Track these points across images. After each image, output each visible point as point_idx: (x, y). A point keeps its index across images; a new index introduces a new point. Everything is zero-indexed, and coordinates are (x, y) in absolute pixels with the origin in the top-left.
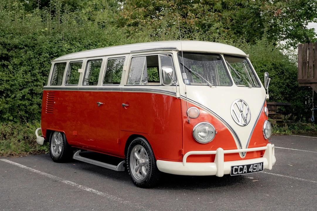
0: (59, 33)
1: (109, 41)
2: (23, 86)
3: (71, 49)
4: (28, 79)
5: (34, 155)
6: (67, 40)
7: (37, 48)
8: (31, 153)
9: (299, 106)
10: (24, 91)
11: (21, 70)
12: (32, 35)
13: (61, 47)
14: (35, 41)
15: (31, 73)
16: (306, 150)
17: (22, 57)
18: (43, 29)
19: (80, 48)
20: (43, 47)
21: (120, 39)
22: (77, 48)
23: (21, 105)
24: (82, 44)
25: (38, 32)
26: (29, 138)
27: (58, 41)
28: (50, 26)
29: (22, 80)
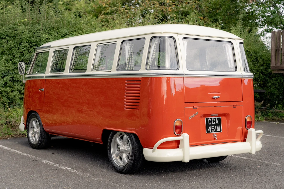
0: (38, 24)
1: (85, 31)
2: (5, 74)
3: (49, 38)
4: (9, 68)
5: (16, 138)
6: (45, 29)
7: (17, 37)
8: (13, 137)
9: (273, 93)
10: (6, 78)
11: (3, 59)
12: (13, 26)
13: (40, 36)
14: (16, 32)
15: (12, 62)
16: (276, 136)
17: (3, 46)
18: (23, 20)
19: (57, 38)
20: (23, 37)
21: (95, 29)
22: (54, 38)
23: (3, 92)
24: (60, 33)
25: (18, 22)
26: (11, 122)
27: (36, 31)
28: (30, 17)
29: (4, 68)
